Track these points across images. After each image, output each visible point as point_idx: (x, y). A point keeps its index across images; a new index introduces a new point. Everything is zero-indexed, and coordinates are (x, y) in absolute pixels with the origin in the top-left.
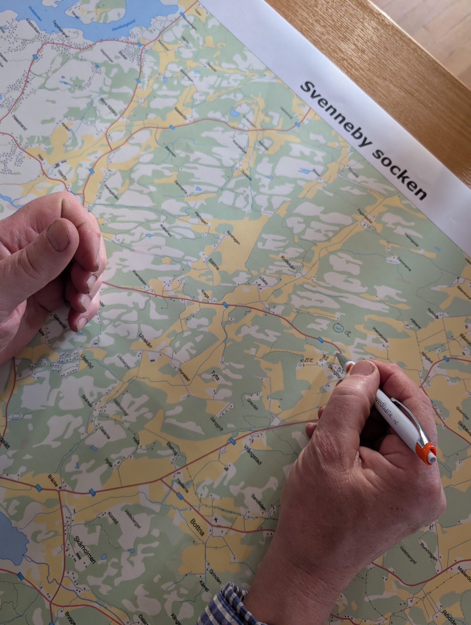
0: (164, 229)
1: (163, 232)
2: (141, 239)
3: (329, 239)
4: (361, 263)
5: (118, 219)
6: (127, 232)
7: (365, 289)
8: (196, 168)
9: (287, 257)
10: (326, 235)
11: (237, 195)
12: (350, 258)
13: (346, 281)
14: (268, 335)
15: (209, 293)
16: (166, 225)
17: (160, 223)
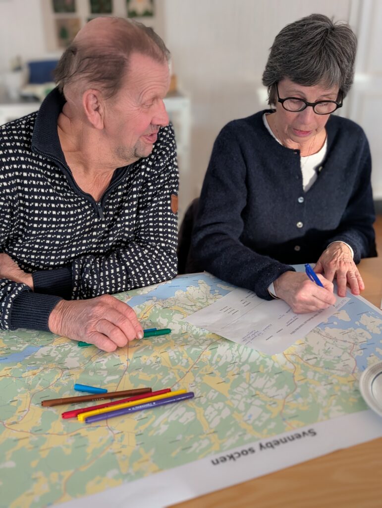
0: (235, 363)
1: (233, 362)
2: (232, 354)
3: (204, 416)
4: (185, 424)
5: (245, 349)
6: (238, 350)
7: (169, 421)
8: (265, 379)
9: (202, 398)
10: (207, 415)
11: (245, 389)
12: (189, 421)
13: (177, 415)
14: (166, 380)
15: (196, 369)
16: (236, 364)
17: (238, 361)
